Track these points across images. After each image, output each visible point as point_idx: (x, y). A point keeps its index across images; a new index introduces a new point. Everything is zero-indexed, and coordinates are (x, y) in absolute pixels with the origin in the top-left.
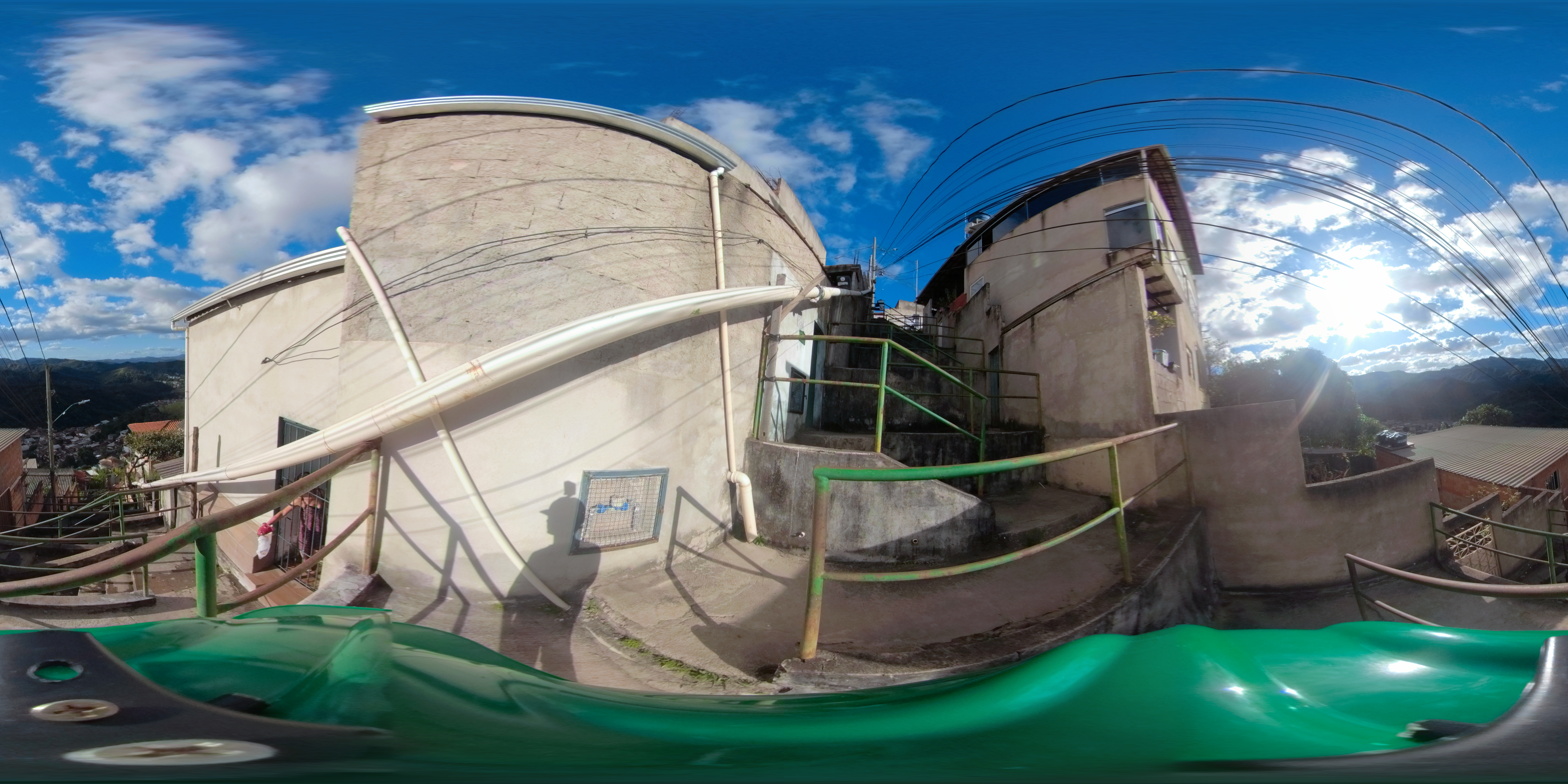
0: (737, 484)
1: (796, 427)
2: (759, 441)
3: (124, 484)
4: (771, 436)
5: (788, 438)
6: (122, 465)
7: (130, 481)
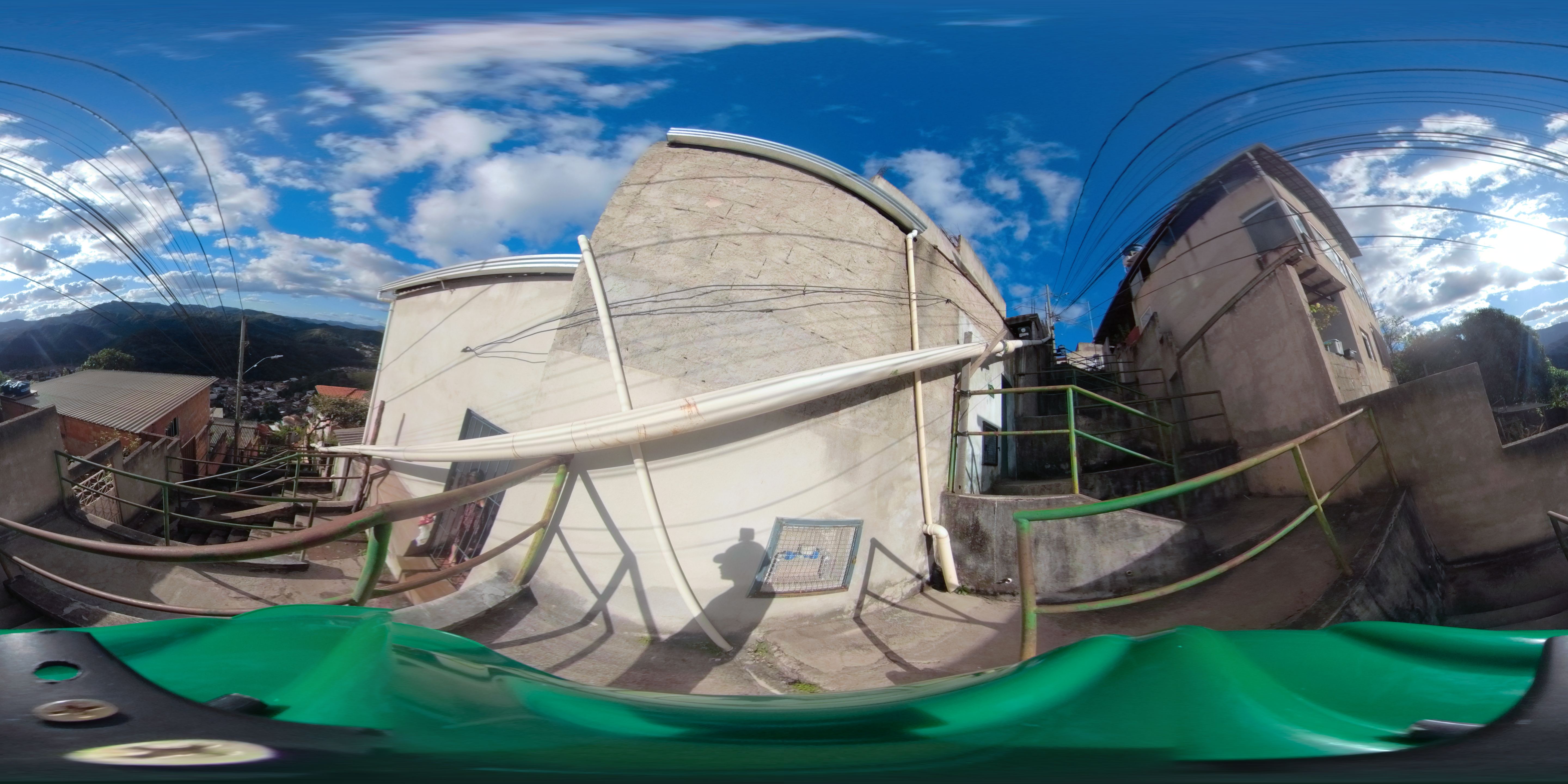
0: (934, 537)
1: (992, 478)
2: (955, 494)
3: (303, 444)
4: (967, 488)
5: (985, 490)
6: (304, 425)
7: (309, 441)
